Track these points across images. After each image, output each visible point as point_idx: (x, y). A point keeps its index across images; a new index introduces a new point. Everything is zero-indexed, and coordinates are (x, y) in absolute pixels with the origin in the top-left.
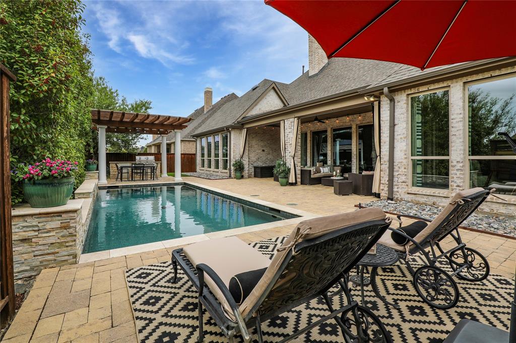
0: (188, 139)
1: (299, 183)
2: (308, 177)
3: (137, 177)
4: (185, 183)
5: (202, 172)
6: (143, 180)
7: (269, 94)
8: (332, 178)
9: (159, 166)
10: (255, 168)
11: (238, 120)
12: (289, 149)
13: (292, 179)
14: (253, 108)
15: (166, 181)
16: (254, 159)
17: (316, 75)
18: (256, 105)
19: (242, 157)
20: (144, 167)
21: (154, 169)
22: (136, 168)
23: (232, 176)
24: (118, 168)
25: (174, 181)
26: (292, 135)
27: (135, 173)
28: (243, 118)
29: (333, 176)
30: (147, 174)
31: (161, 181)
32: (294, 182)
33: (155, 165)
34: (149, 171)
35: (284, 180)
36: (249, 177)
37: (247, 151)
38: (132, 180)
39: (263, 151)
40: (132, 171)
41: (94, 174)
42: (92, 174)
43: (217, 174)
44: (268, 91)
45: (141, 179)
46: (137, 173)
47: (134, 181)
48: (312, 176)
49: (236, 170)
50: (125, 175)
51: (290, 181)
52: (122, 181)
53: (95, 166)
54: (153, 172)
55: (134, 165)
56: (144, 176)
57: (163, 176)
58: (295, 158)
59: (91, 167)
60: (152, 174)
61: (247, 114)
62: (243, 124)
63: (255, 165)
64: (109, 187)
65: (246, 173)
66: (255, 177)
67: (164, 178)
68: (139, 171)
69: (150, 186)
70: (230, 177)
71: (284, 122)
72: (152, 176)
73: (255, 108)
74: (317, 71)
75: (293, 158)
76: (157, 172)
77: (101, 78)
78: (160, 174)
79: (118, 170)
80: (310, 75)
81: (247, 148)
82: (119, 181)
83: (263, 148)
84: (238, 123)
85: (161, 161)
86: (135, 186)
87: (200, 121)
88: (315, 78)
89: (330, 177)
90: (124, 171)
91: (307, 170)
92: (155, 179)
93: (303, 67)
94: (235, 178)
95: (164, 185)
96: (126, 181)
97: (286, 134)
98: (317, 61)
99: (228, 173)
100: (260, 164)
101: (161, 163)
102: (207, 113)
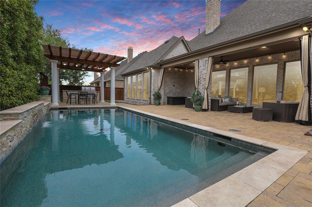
0: (117, 79)
1: (210, 110)
2: (217, 105)
3: (82, 102)
4: (118, 107)
5: (128, 100)
6: (87, 104)
7: (179, 45)
8: (235, 106)
9: (99, 94)
10: (168, 98)
11: (158, 62)
12: (202, 83)
13: (205, 106)
14: (168, 54)
15: (104, 105)
16: (167, 91)
17: (212, 33)
18: (170, 52)
19: (159, 90)
20: (87, 94)
21: (95, 96)
22: (81, 95)
23: (152, 103)
24: (68, 95)
25: (110, 105)
26: (206, 72)
27: (81, 99)
28: (161, 61)
29: (236, 105)
30: (89, 100)
31: (100, 105)
32: (207, 108)
33: (96, 93)
34: (91, 97)
35: (199, 107)
36: (164, 104)
37: (163, 85)
38: (79, 104)
39: (174, 86)
40: (79, 97)
41: (47, 98)
42: (45, 98)
43: (140, 101)
44: (178, 42)
45: (86, 103)
46: (83, 99)
47: (80, 104)
48: (220, 105)
49: (155, 99)
50: (73, 100)
51: (204, 108)
52: (71, 104)
53: (48, 92)
54: (94, 99)
55: (80, 93)
56: (88, 102)
57: (101, 101)
58: (208, 90)
59: (45, 92)
60: (94, 100)
61: (163, 58)
62: (161, 65)
63: (168, 95)
64: (60, 109)
65: (162, 101)
66: (168, 104)
67: (103, 103)
68: (84, 97)
69: (92, 108)
70: (150, 104)
71: (199, 61)
72: (94, 101)
73: (169, 54)
74: (212, 30)
75: (207, 90)
76: (97, 99)
77: (57, 31)
78: (99, 100)
79: (68, 96)
80: (206, 34)
81: (163, 83)
82: (69, 104)
83: (174, 84)
84: (158, 64)
85: (100, 91)
86: (80, 108)
87: (125, 68)
88: (211, 35)
89: (234, 105)
90: (73, 97)
91: (217, 100)
92: (96, 103)
93: (199, 30)
94: (154, 105)
95: (103, 108)
96: (74, 104)
97: (200, 71)
98: (213, 23)
99: (149, 101)
100: (171, 95)
101: (100, 93)
102: (130, 62)
